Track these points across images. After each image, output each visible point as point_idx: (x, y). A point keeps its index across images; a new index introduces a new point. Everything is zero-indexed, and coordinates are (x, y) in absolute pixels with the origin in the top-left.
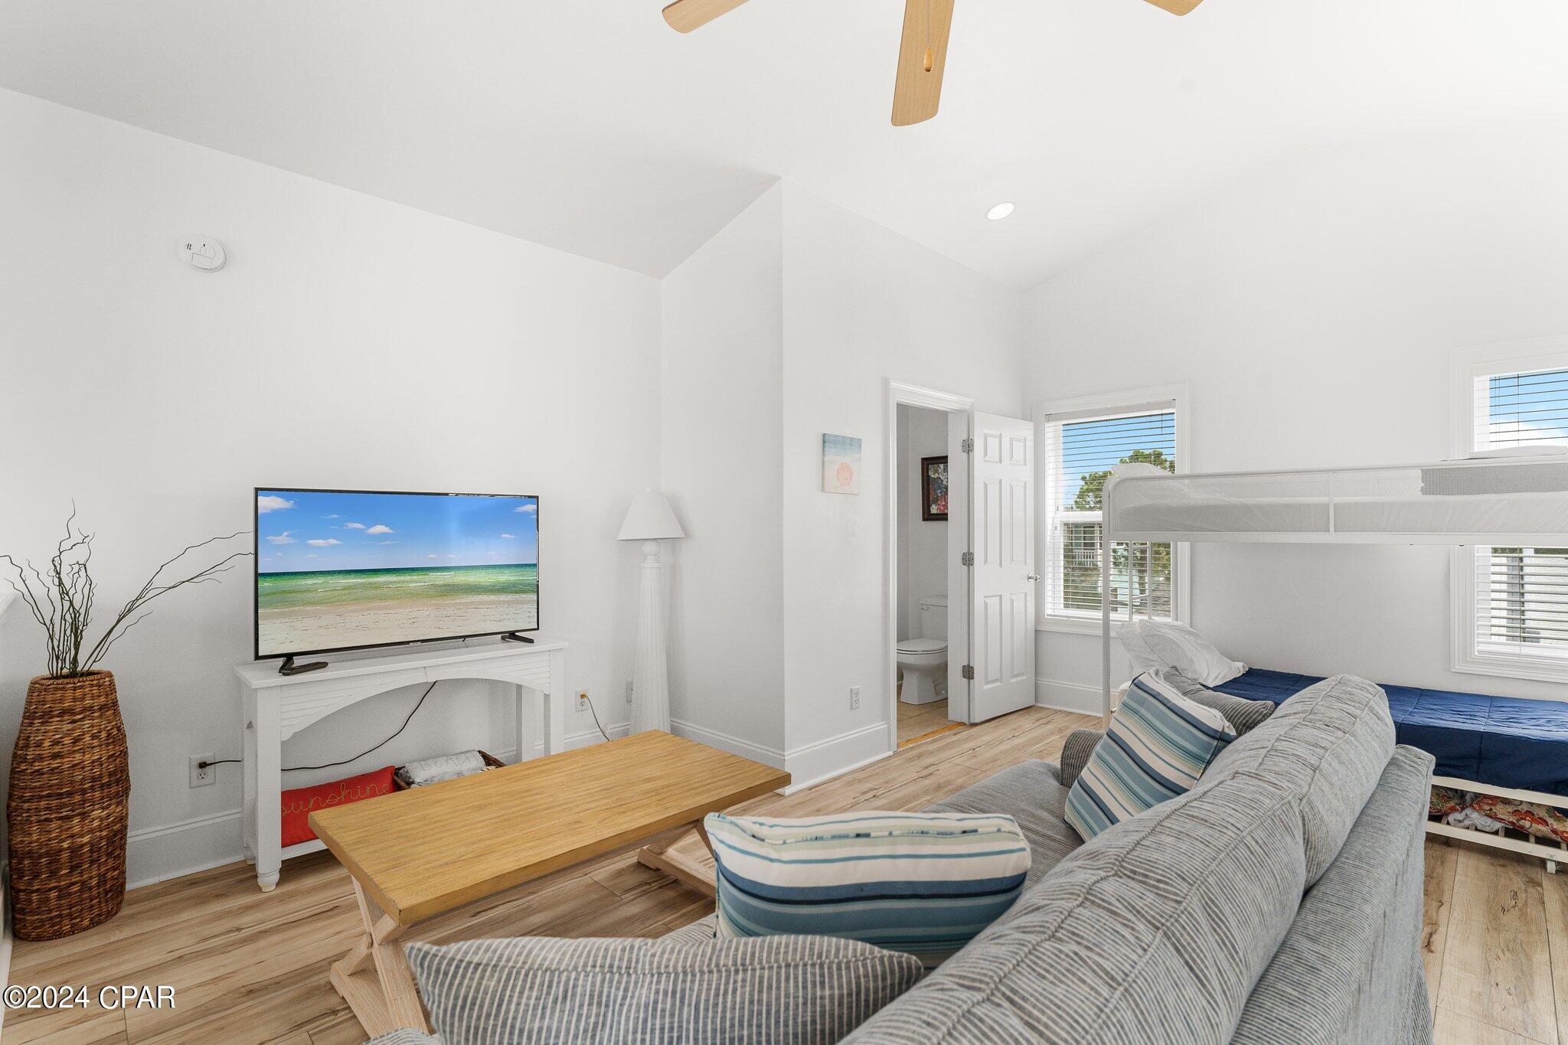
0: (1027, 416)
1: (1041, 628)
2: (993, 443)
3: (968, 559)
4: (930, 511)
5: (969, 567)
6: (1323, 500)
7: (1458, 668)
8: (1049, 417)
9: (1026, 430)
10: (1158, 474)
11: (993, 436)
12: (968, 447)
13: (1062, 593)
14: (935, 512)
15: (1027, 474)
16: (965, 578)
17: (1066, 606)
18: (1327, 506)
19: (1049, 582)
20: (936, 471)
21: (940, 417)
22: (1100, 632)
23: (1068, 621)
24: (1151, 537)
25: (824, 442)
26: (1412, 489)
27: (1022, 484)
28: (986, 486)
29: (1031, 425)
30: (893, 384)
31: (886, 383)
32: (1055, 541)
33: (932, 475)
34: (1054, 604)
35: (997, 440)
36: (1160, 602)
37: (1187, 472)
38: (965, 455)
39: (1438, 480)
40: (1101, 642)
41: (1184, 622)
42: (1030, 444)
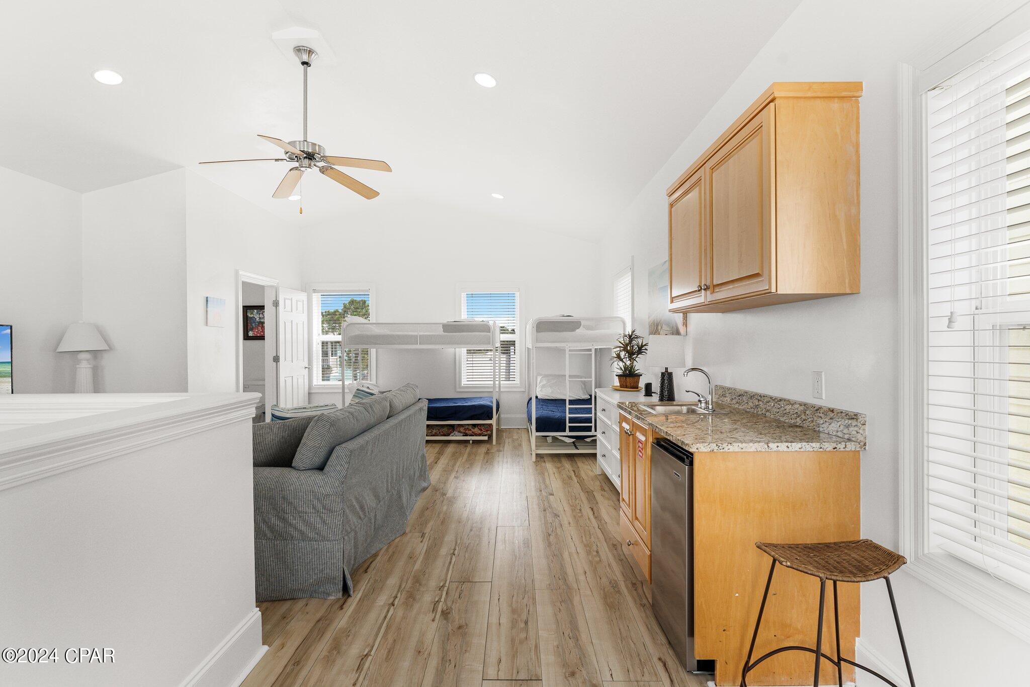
0: (303, 289)
1: (313, 391)
2: (288, 302)
3: (276, 359)
4: (248, 334)
5: (277, 363)
6: (415, 333)
7: (458, 390)
8: (315, 291)
9: (303, 296)
10: (363, 322)
11: (289, 299)
12: (276, 304)
13: (321, 374)
14: (252, 335)
15: (304, 317)
16: (275, 369)
17: (323, 380)
18: (417, 336)
19: (315, 369)
20: (252, 313)
21: (261, 288)
22: (341, 391)
23: (324, 387)
24: (361, 347)
25: (207, 301)
26: (440, 331)
27: (302, 322)
28: (285, 323)
29: (306, 294)
30: (241, 273)
31: (237, 272)
32: (317, 350)
33: (249, 315)
34: (317, 379)
35: (290, 301)
36: (364, 377)
37: (374, 322)
38: (274, 308)
39: (448, 328)
40: (341, 395)
41: (374, 382)
42: (305, 303)
